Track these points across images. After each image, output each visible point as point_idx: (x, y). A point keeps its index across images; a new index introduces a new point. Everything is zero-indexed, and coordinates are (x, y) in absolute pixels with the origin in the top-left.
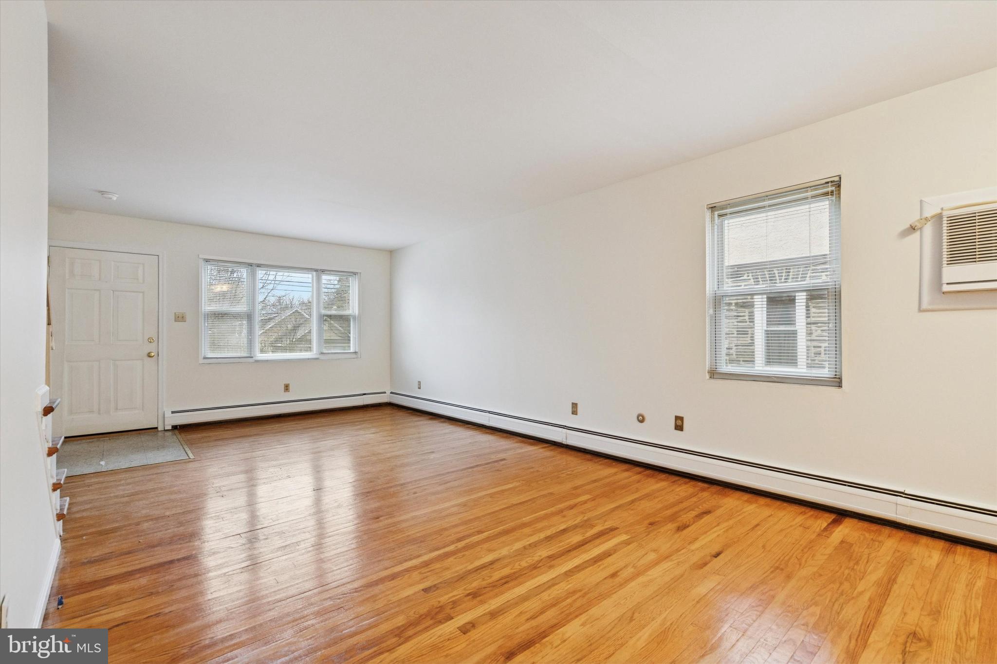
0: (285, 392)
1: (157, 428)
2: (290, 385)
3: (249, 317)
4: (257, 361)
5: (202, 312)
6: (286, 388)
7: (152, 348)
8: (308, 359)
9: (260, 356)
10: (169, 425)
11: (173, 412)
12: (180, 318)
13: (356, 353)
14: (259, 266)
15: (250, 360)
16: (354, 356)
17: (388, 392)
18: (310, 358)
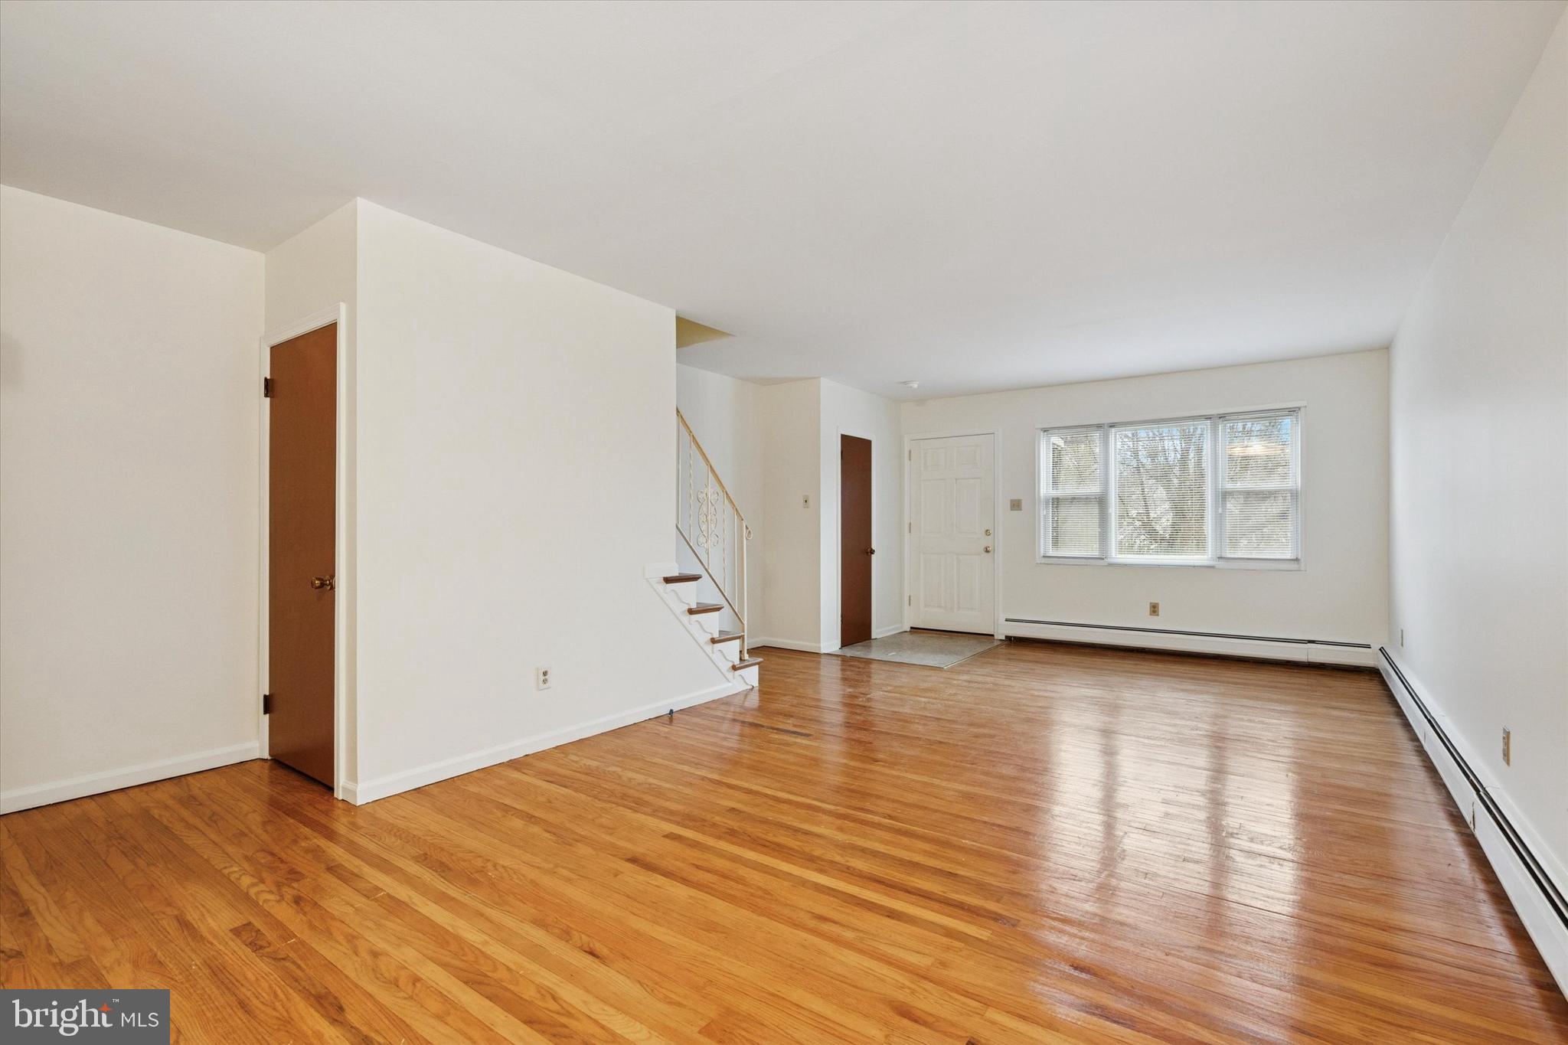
0: (1151, 615)
1: (993, 635)
2: (1160, 605)
3: (1102, 501)
4: (1111, 565)
5: (1039, 497)
6: (1152, 609)
7: (986, 541)
8: (1194, 566)
9: (1117, 556)
10: (1002, 634)
11: (1007, 620)
12: (1016, 505)
13: (1297, 560)
14: (1112, 426)
15: (1101, 562)
16: (1294, 566)
17: (1376, 647)
18: (1196, 564)
